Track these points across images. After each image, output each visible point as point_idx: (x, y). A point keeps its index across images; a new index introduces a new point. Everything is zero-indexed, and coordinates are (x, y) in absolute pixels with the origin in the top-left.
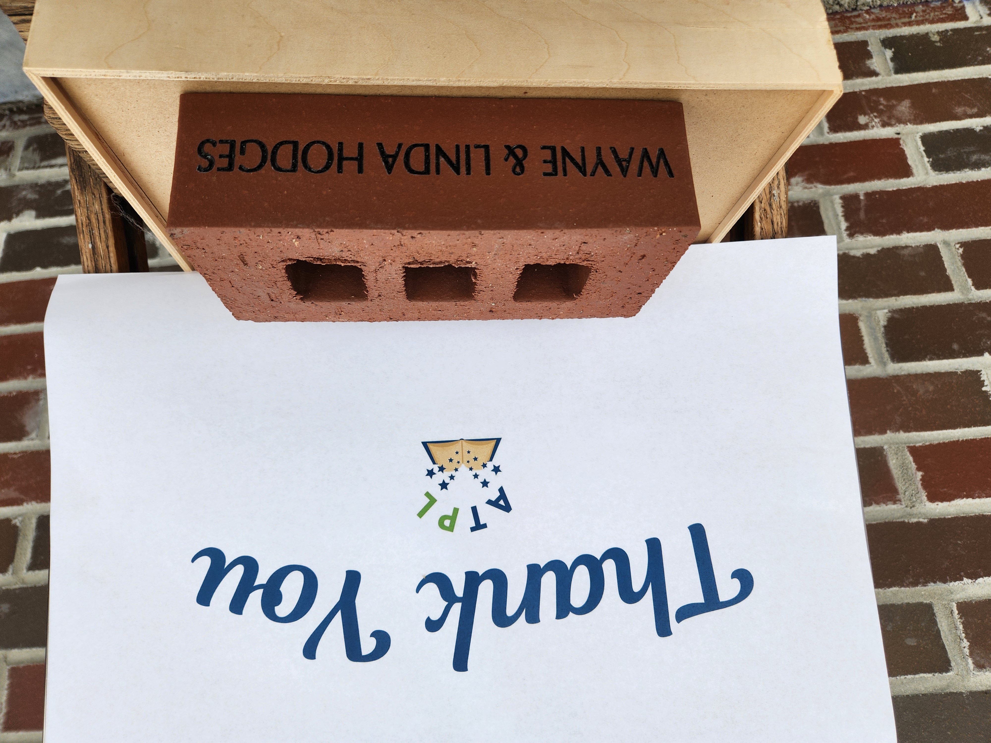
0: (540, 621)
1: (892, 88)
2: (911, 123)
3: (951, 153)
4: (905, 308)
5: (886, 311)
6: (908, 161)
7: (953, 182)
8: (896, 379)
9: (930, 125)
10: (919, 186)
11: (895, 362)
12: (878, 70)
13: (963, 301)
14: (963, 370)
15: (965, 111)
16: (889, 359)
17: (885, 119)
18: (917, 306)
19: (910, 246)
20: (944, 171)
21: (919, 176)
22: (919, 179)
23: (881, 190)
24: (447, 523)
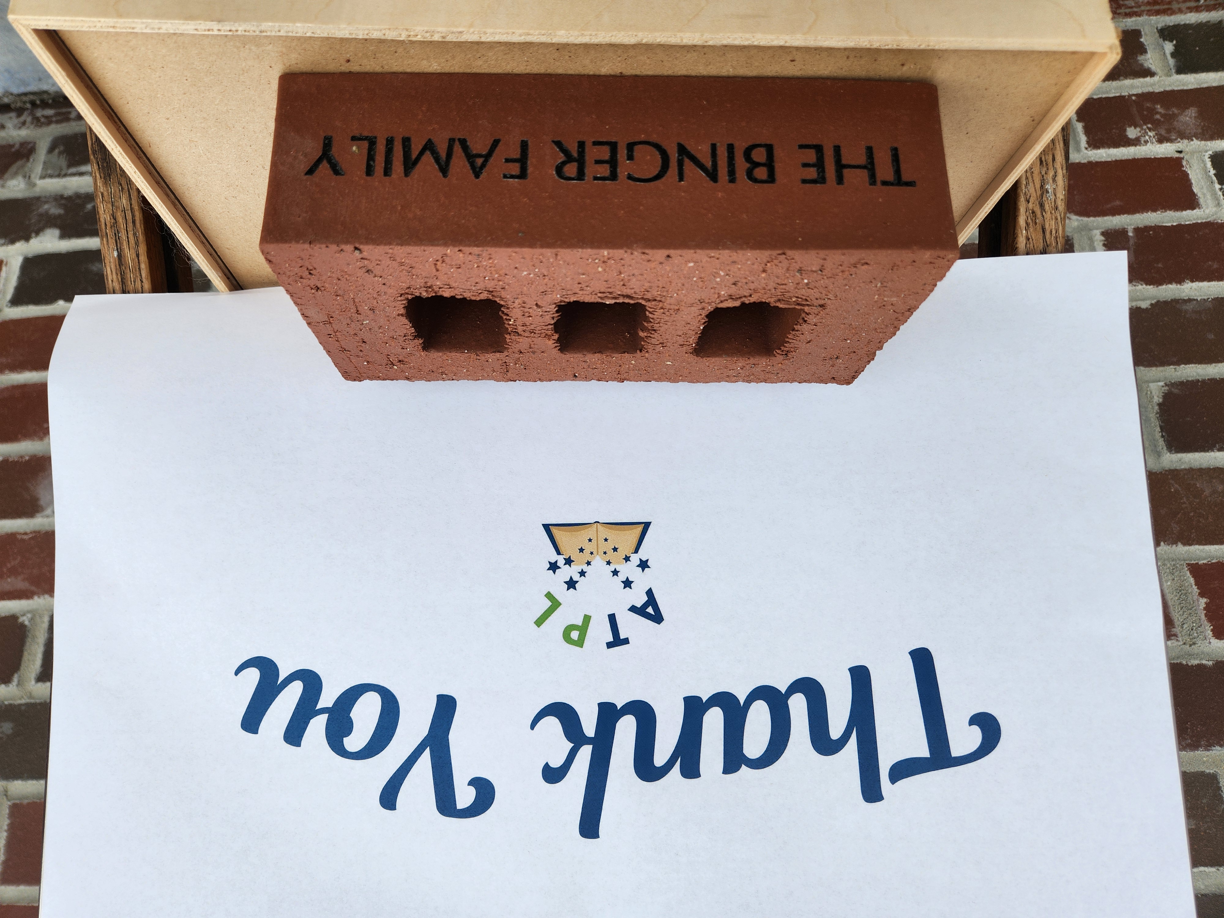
0: (700, 776)
1: (1173, 91)
2: (1197, 139)
4: (1187, 381)
5: (1162, 384)
6: (1193, 188)
8: (1174, 474)
10: (1209, 220)
11: (1173, 452)
12: (1153, 68)
16: (1165, 448)
17: (1163, 132)
18: (1203, 378)
19: (1194, 300)
21: (1207, 208)
22: (1207, 211)
23: (1157, 224)
24: (575, 635)
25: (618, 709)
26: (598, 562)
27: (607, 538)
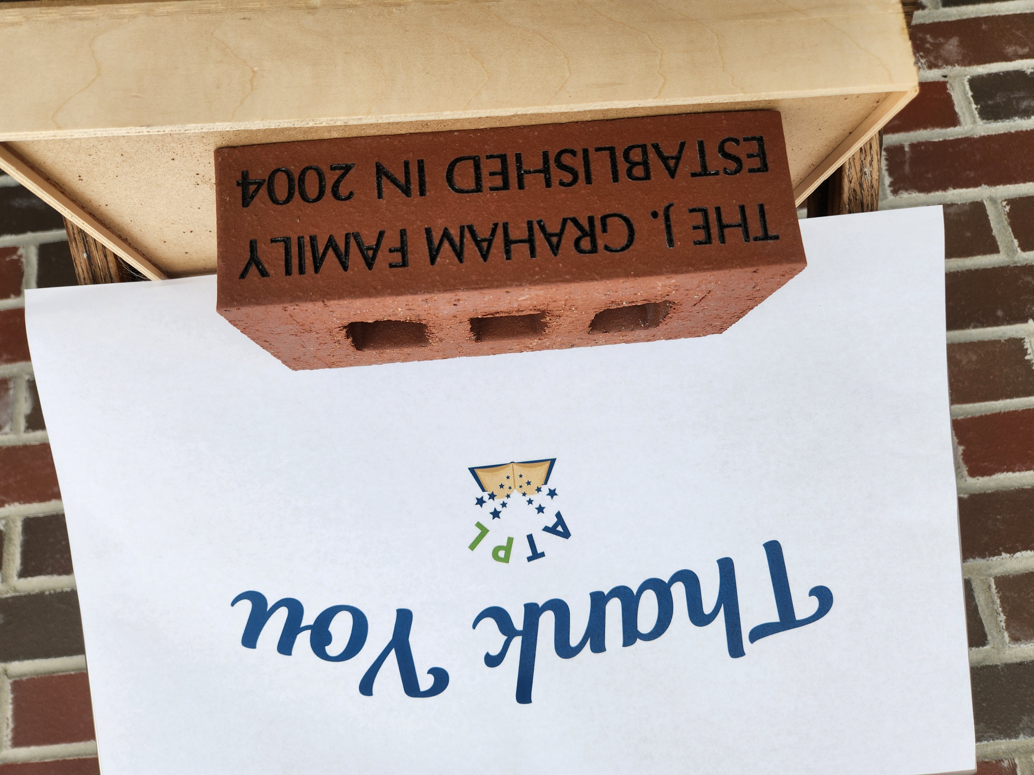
0: (605, 650)
1: (939, 23)
2: (958, 65)
3: (1000, 99)
6: (955, 108)
7: (1002, 132)
9: (978, 66)
10: (967, 136)
12: (924, 2)
13: (1008, 264)
14: (1006, 339)
15: (1015, 51)
17: (932, 59)
18: (962, 269)
19: (956, 204)
20: (992, 119)
21: (966, 125)
22: (966, 128)
23: (927, 140)
24: (502, 554)
25: (540, 606)
26: (516, 495)
27: (522, 474)
